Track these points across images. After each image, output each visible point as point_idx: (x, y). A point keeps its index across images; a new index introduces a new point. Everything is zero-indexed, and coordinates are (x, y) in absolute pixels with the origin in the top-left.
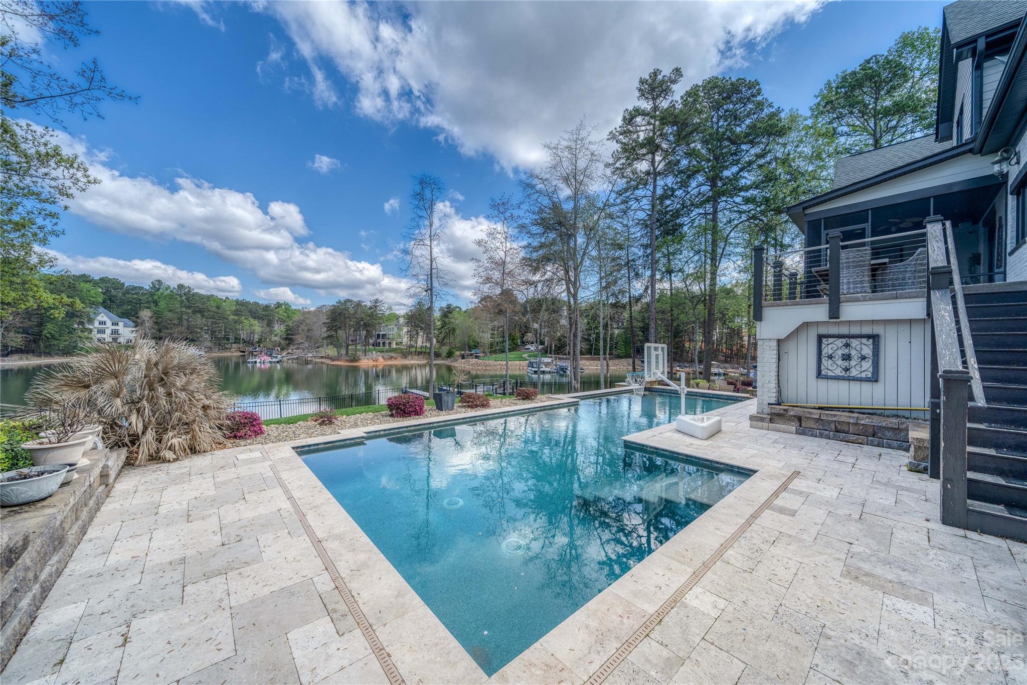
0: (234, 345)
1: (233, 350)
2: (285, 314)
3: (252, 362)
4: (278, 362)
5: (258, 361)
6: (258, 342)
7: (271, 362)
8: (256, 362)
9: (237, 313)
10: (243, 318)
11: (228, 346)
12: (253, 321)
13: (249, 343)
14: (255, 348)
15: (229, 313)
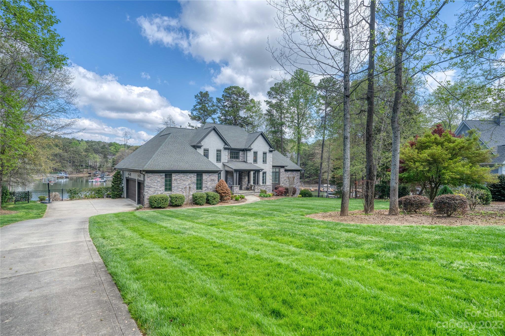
0: (85, 170)
1: (84, 172)
2: (115, 150)
3: (91, 182)
4: (104, 182)
5: (94, 181)
6: (99, 167)
7: (100, 182)
8: (93, 181)
9: (87, 150)
10: (90, 154)
11: (82, 170)
12: (95, 155)
13: (94, 168)
14: (97, 172)
15: (82, 150)
